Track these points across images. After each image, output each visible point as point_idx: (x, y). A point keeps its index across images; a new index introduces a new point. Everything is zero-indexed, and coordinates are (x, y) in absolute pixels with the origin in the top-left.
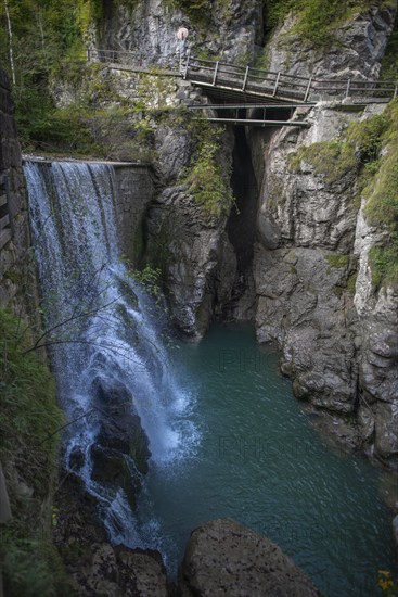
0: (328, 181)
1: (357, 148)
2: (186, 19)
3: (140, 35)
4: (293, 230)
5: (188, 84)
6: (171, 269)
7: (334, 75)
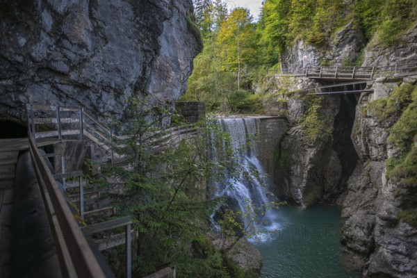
0: (379, 120)
1: (397, 102)
2: (314, 48)
3: (295, 58)
4: (367, 150)
5: (308, 78)
6: (292, 168)
7: (403, 59)
